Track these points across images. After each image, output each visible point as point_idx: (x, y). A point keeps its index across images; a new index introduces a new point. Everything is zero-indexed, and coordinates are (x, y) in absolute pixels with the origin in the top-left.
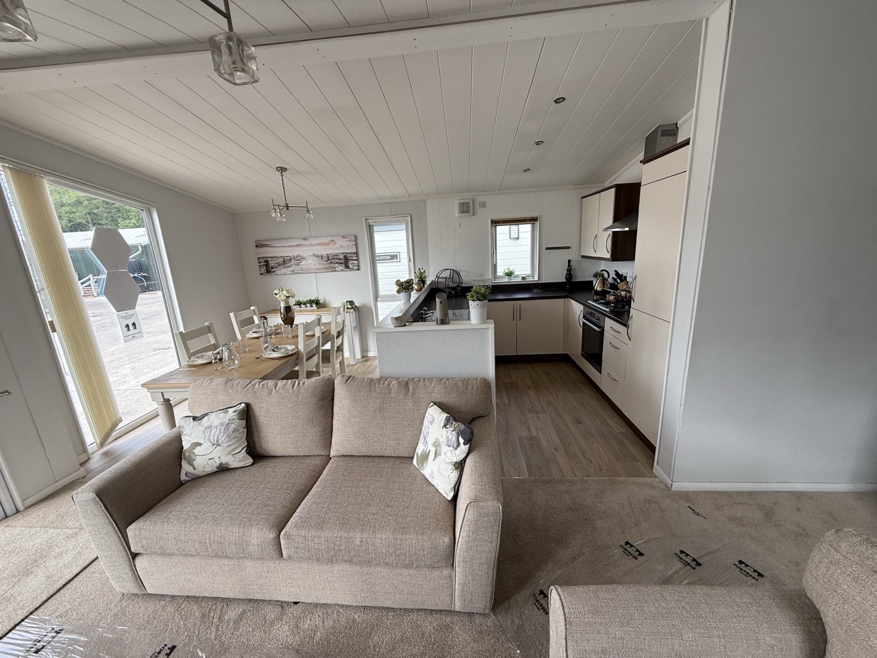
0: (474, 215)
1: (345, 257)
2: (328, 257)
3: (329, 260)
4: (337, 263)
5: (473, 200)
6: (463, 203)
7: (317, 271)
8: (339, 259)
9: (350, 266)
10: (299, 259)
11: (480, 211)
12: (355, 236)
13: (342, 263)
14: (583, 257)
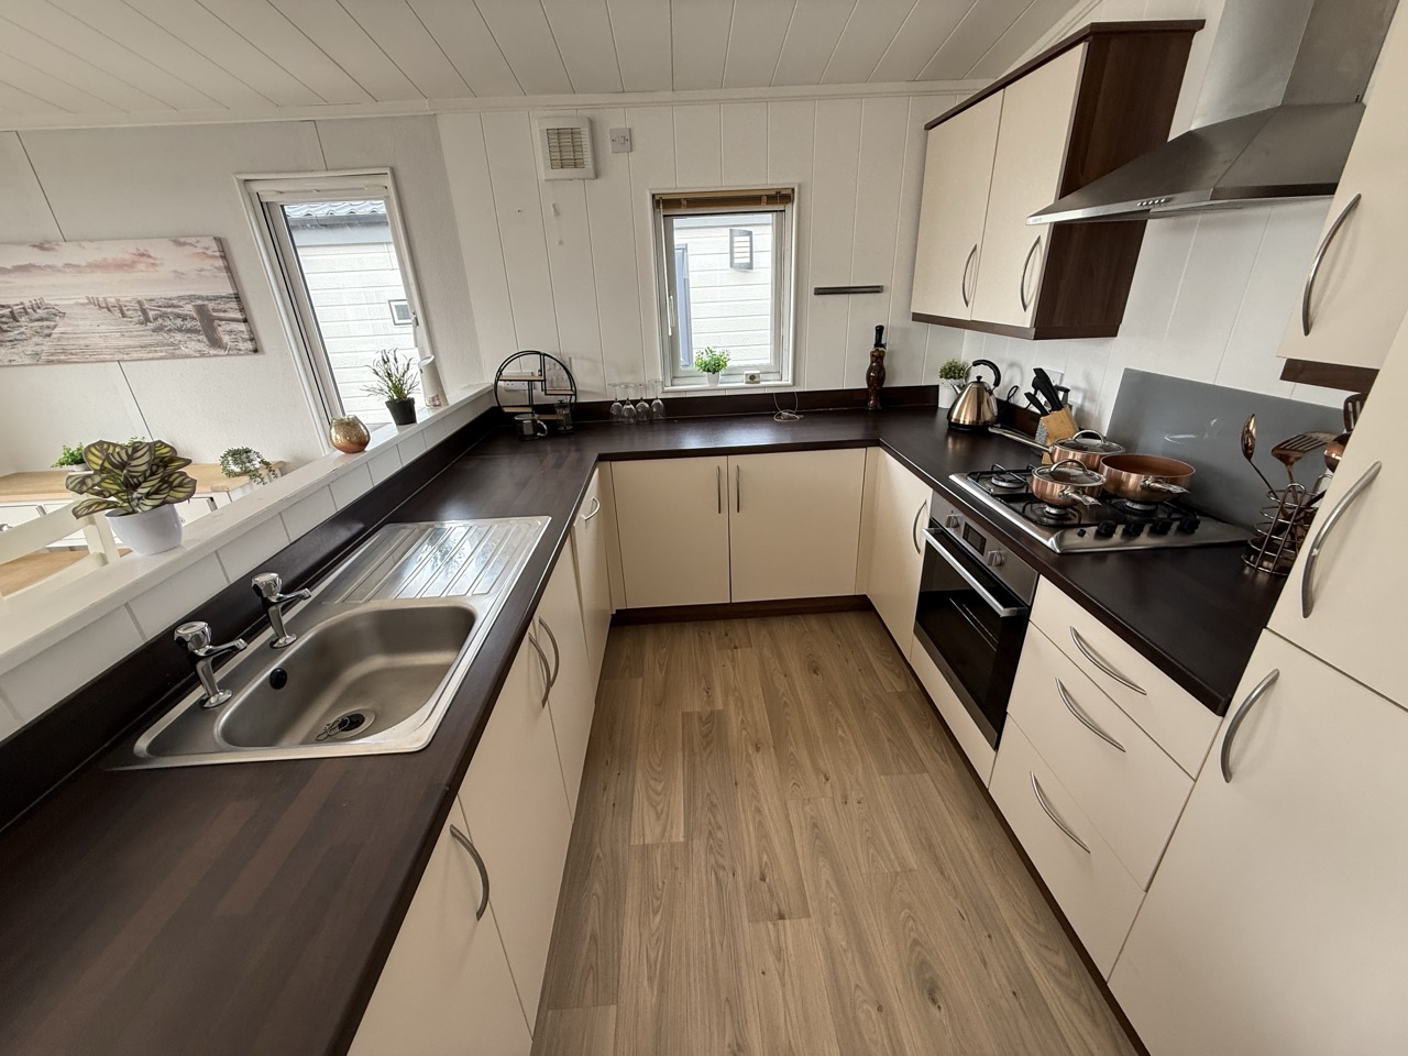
0: (597, 176)
1: (201, 310)
2: (144, 311)
3: (147, 320)
4: (180, 330)
5: (591, 123)
6: (559, 132)
7: (121, 356)
8: (184, 318)
9: (226, 339)
10: (47, 317)
11: (615, 162)
12: (219, 241)
13: (196, 331)
14: (917, 317)
